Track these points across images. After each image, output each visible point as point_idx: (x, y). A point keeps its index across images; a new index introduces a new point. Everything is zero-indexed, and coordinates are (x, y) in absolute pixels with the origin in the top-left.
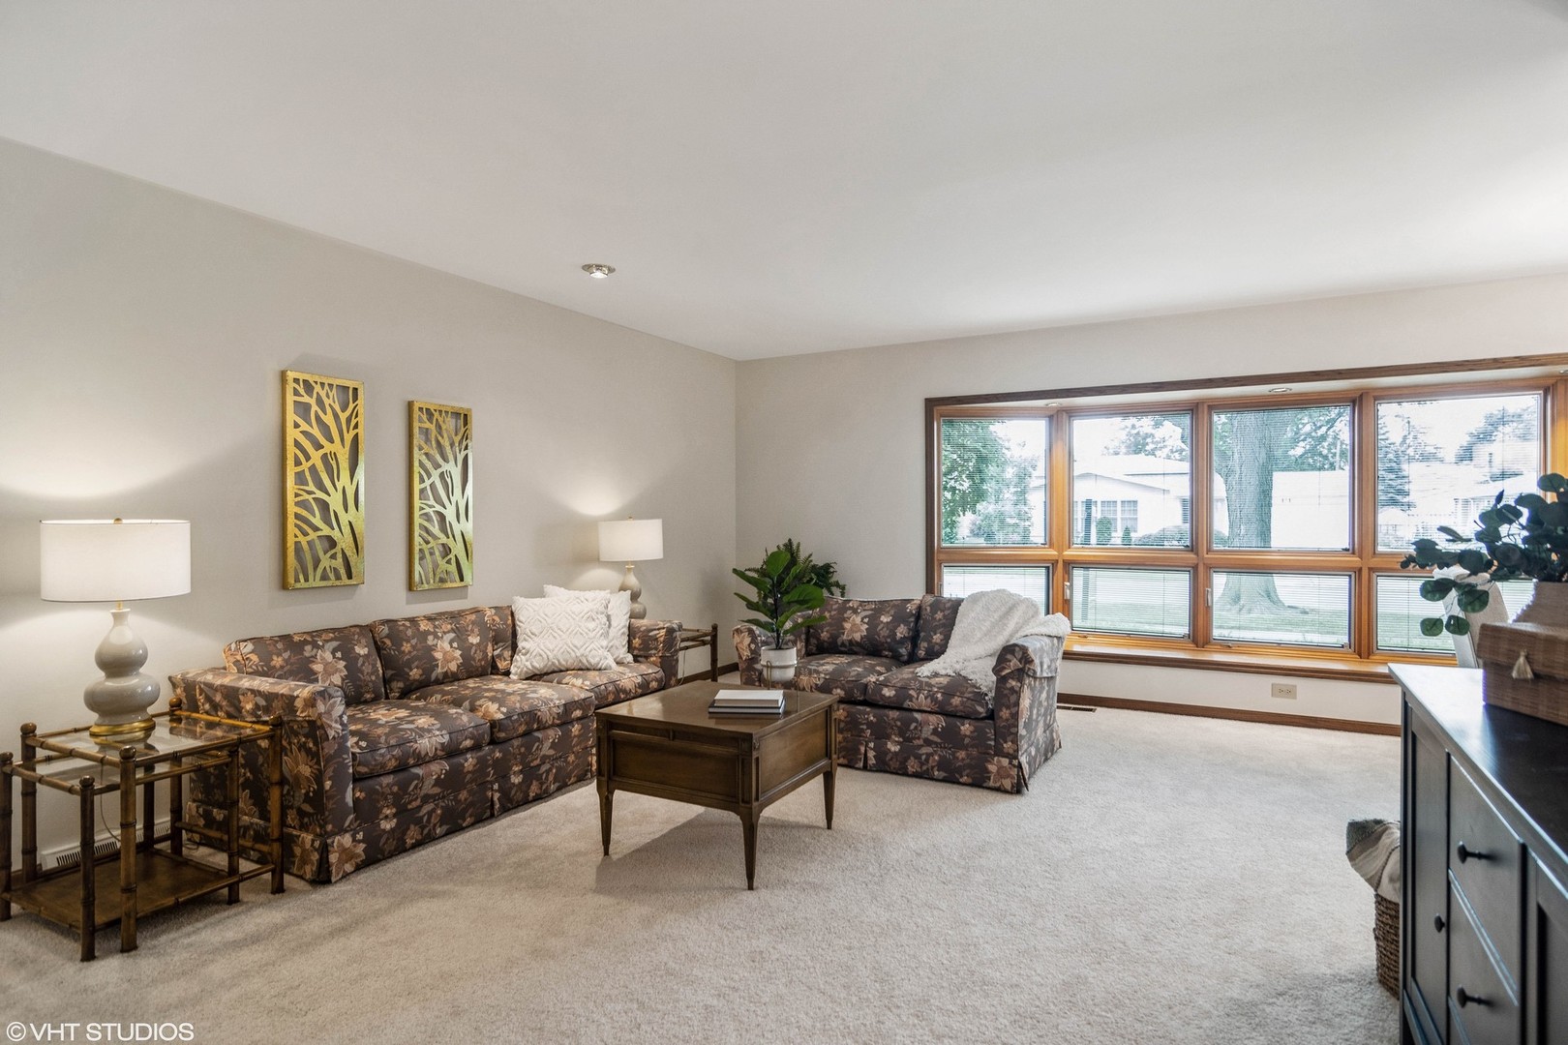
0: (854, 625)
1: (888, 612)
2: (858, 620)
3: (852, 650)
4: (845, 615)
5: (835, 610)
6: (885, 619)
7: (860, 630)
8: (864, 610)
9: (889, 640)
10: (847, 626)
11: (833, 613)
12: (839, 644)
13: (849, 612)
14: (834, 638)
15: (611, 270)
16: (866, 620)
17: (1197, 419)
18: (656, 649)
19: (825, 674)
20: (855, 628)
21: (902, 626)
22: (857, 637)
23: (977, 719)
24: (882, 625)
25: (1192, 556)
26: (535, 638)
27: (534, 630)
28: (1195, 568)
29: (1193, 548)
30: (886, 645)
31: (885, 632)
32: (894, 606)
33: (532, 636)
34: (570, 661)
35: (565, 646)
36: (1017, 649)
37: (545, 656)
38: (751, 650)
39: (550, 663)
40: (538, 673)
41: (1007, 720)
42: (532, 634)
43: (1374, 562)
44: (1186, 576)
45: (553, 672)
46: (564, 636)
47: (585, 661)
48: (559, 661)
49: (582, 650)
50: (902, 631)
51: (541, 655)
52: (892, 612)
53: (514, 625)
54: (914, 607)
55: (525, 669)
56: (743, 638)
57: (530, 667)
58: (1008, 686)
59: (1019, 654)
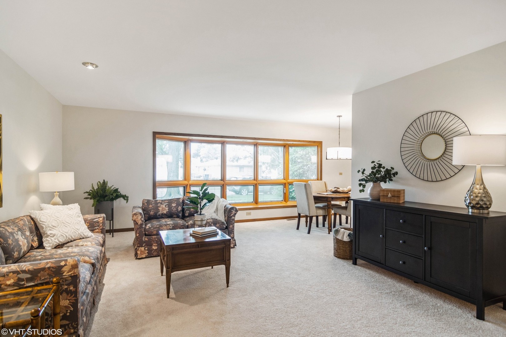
0: (163, 208)
1: (174, 203)
2: (164, 206)
3: (162, 217)
4: (158, 205)
5: (153, 204)
6: (174, 205)
7: (165, 210)
8: (165, 203)
9: (176, 212)
10: (160, 209)
11: (153, 205)
12: (158, 215)
13: (159, 204)
14: (156, 214)
15: (97, 66)
16: (167, 206)
17: (224, 145)
18: (98, 226)
19: (172, 225)
20: (163, 209)
21: (180, 207)
22: (165, 212)
23: (223, 229)
24: (173, 207)
25: (222, 182)
26: (56, 228)
27: (54, 225)
28: (223, 185)
29: (222, 180)
30: (175, 213)
31: (175, 209)
32: (175, 201)
33: (54, 228)
34: (77, 236)
35: (73, 230)
36: (234, 208)
37: (64, 236)
38: (142, 220)
39: (67, 238)
40: (60, 244)
41: (232, 228)
42: (53, 226)
43: (259, 182)
44: (220, 187)
45: (68, 242)
46: (70, 225)
47: (82, 235)
48: (71, 236)
49: (80, 230)
50: (180, 208)
51: (62, 235)
52: (176, 202)
53: (35, 224)
54: (182, 200)
55: (55, 243)
56: (138, 216)
57: (58, 242)
58: (232, 218)
59: (235, 210)
